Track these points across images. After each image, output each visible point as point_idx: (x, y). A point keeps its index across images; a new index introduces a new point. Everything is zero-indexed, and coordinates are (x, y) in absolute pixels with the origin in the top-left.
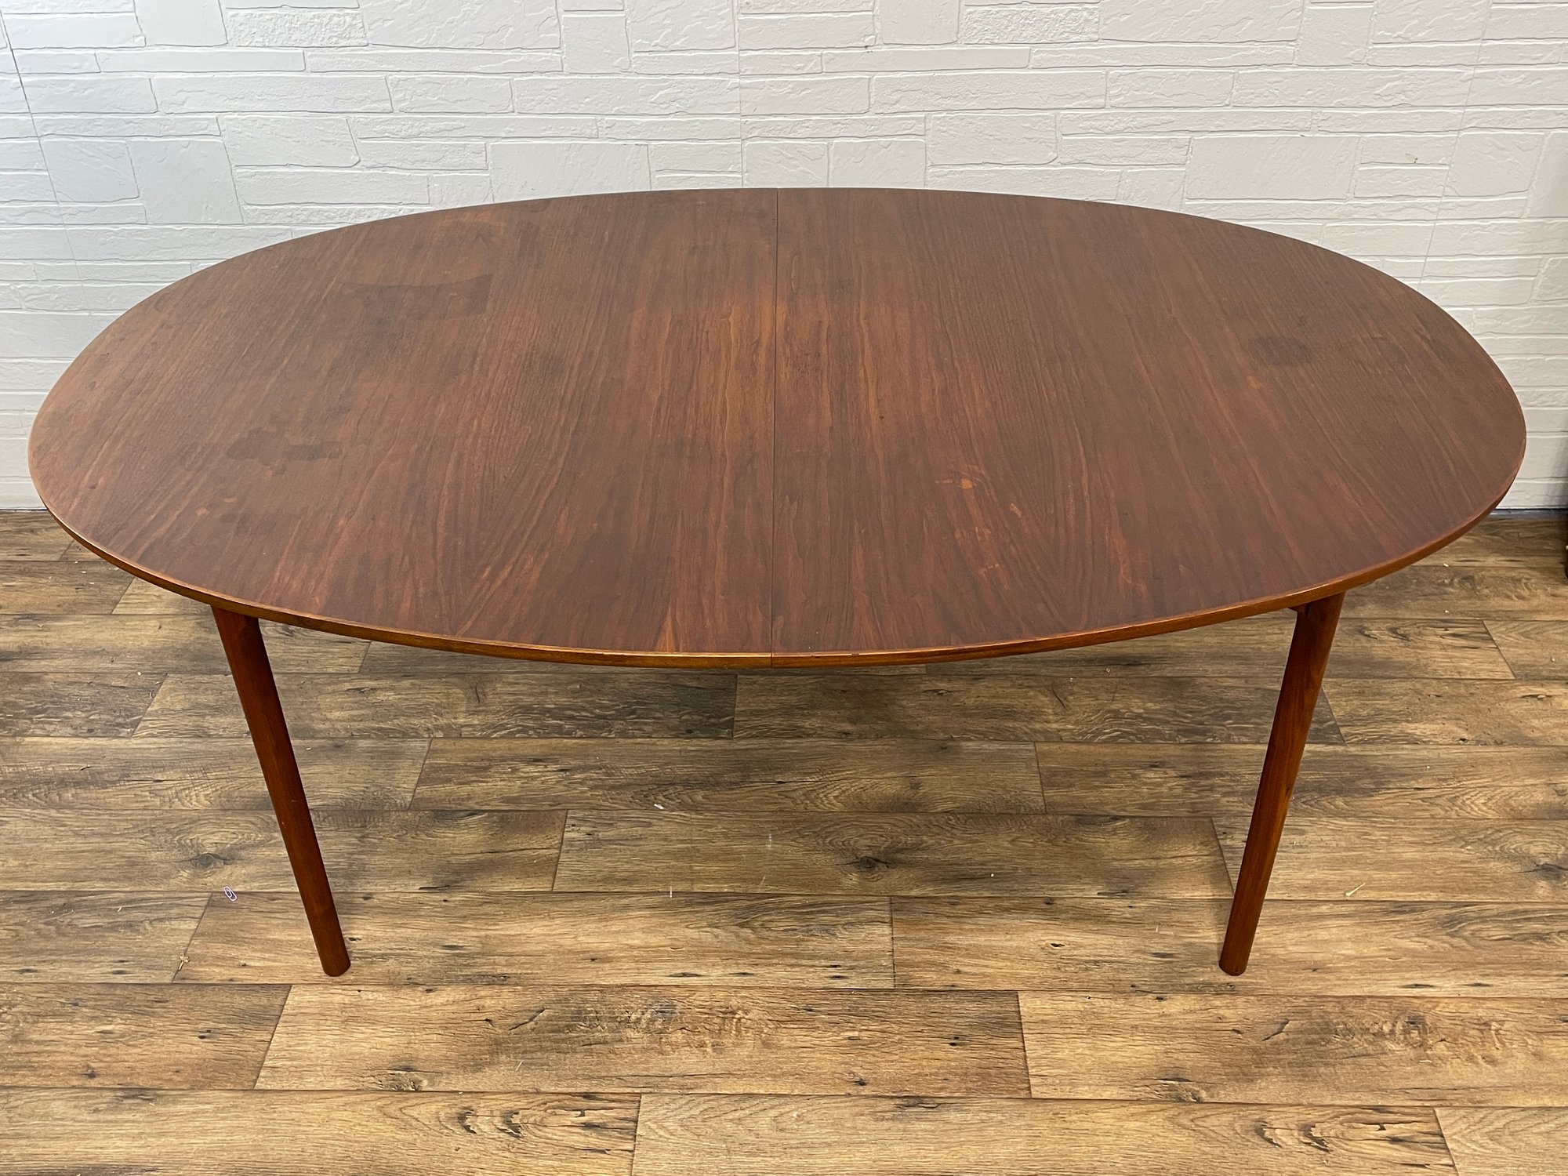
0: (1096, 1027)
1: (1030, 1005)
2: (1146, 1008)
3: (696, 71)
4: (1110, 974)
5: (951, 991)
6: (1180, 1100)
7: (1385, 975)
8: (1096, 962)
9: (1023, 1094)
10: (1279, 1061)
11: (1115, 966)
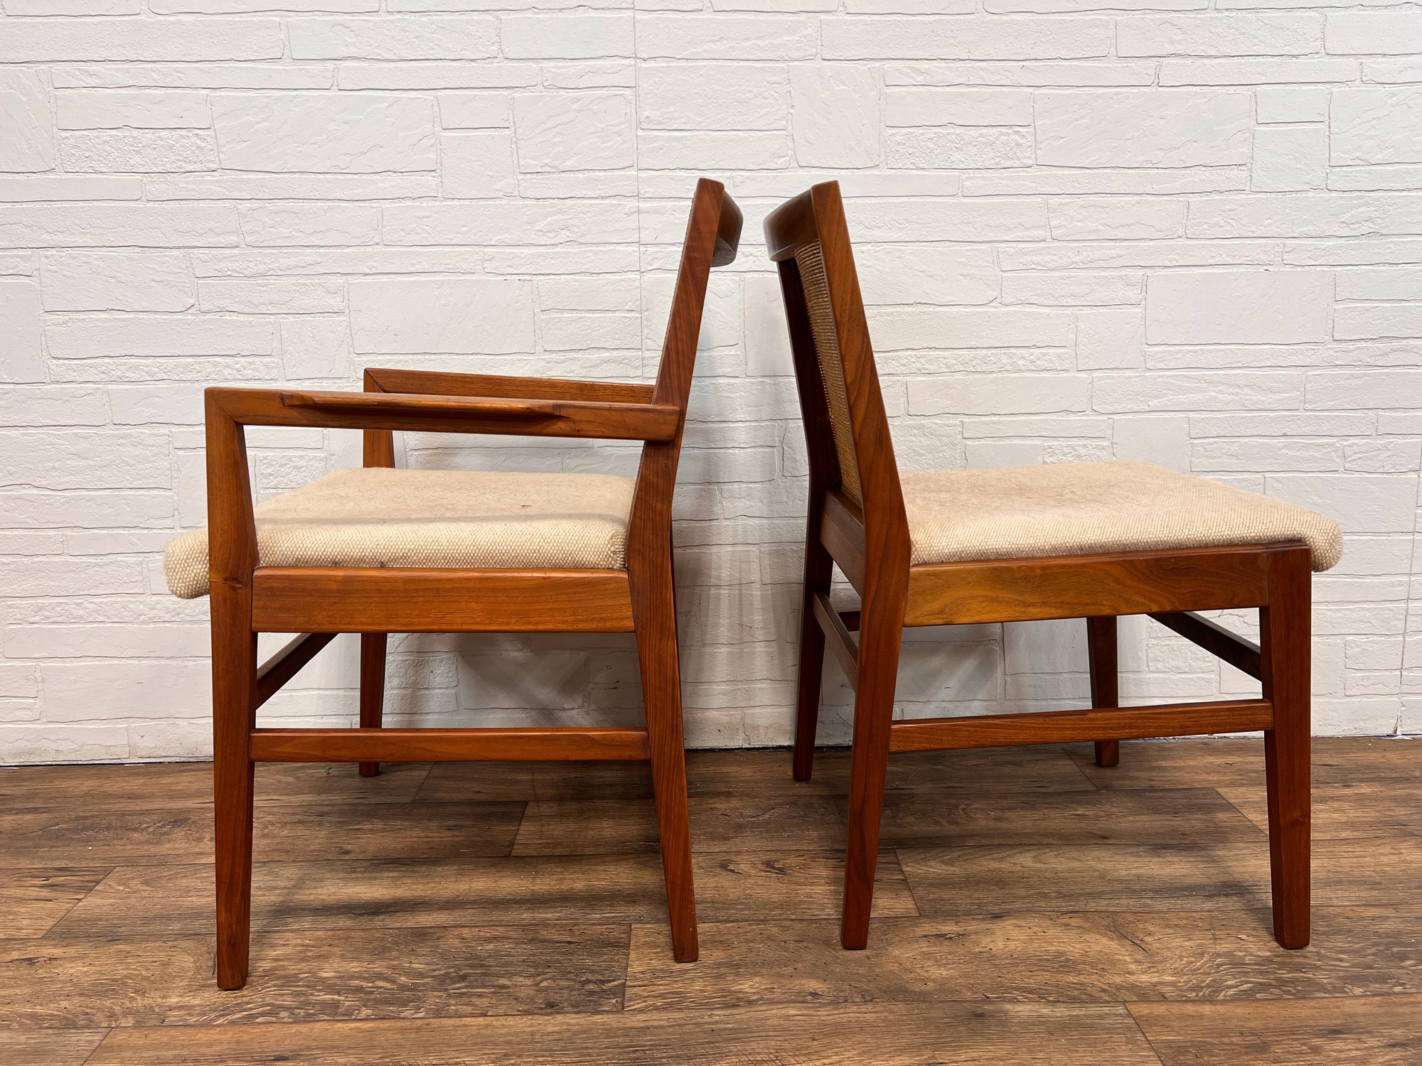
3: (590, 194)
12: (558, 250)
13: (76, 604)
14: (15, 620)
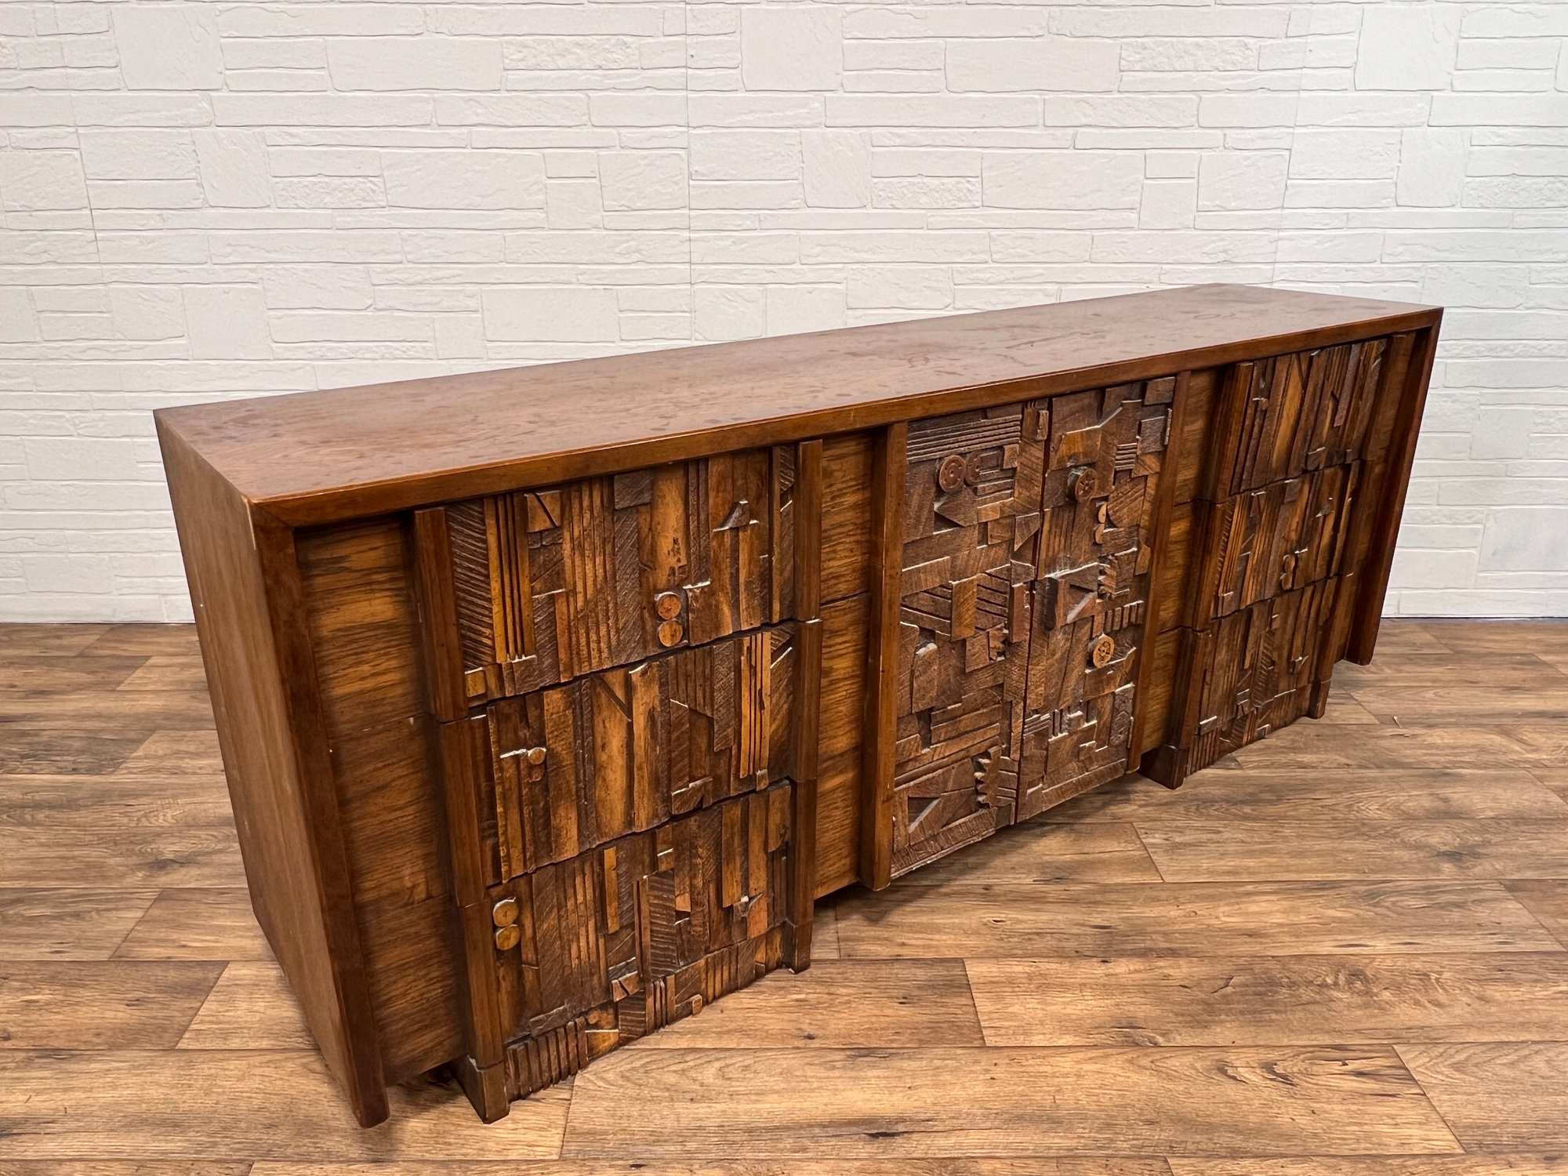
0: (1043, 986)
1: (976, 970)
2: (1094, 970)
3: (656, 226)
4: (1054, 943)
5: (897, 959)
6: (1137, 1045)
7: (1320, 938)
8: (1037, 934)
9: (977, 1043)
10: (1230, 1009)
11: (1057, 936)
12: (632, 267)
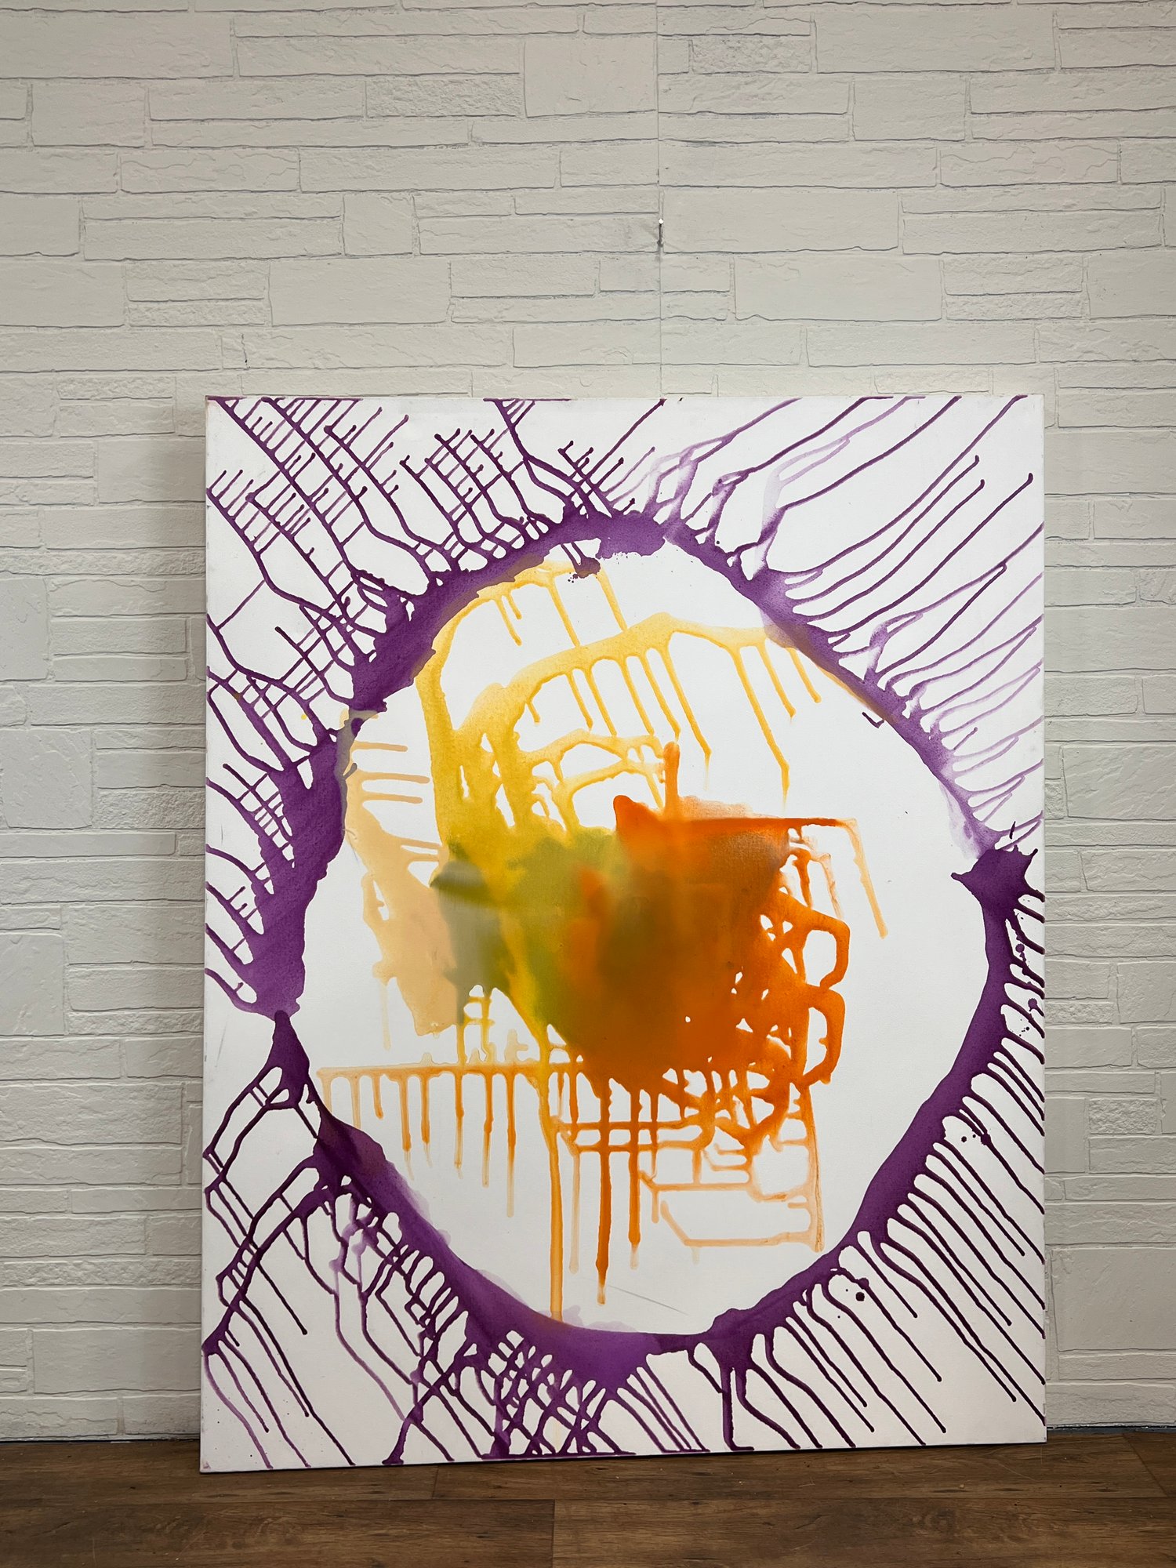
13: (75, 1265)
14: (11, 1281)
